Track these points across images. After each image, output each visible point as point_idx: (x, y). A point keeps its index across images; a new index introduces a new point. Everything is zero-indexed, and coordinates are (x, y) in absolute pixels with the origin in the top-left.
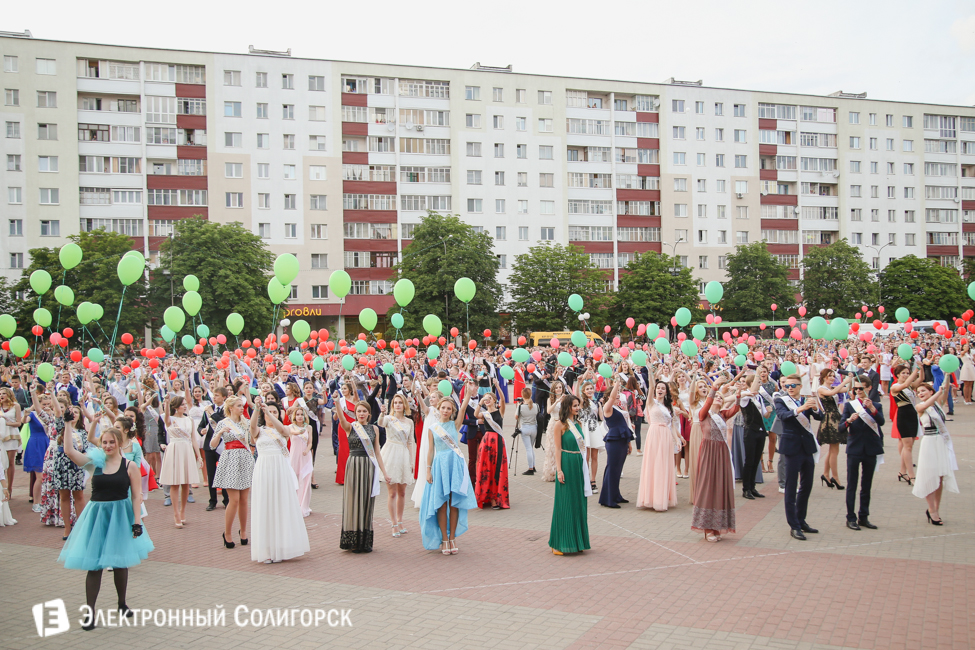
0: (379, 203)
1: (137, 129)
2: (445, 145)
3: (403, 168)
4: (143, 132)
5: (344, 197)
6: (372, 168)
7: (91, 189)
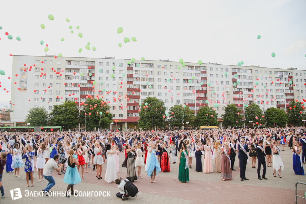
0: (136, 94)
1: (79, 76)
2: (152, 79)
3: (142, 85)
4: (80, 77)
5: (127, 92)
6: (134, 85)
7: (68, 91)
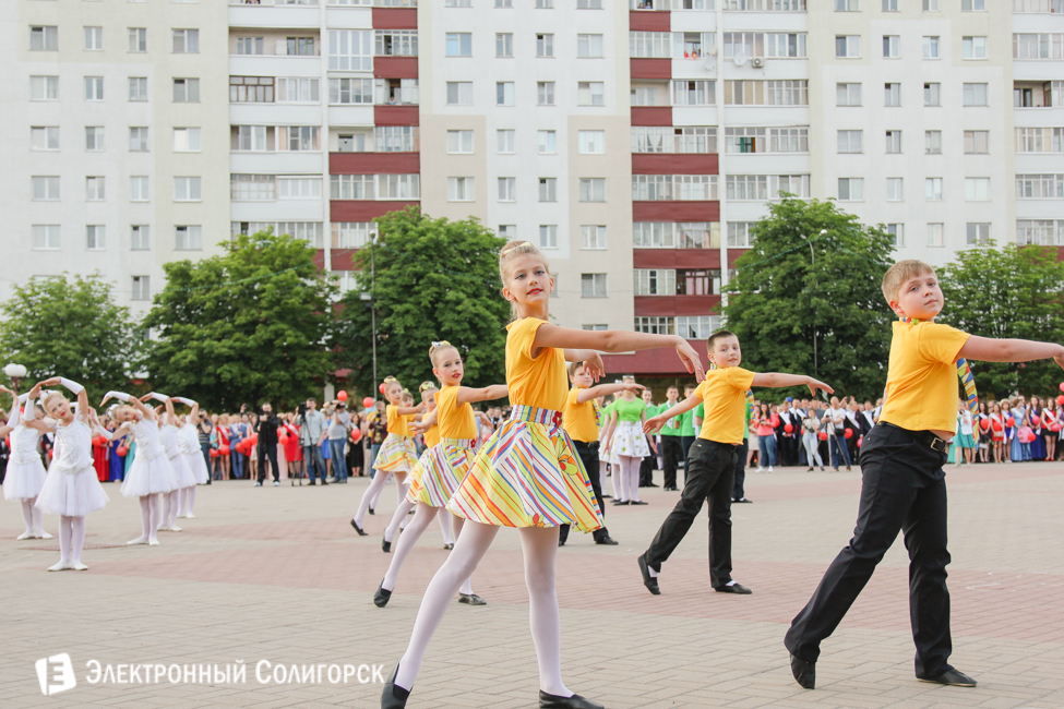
0: (691, 189)
1: (315, 82)
2: (799, 89)
3: (729, 131)
4: (324, 86)
5: (634, 180)
6: (678, 132)
7: (247, 177)
